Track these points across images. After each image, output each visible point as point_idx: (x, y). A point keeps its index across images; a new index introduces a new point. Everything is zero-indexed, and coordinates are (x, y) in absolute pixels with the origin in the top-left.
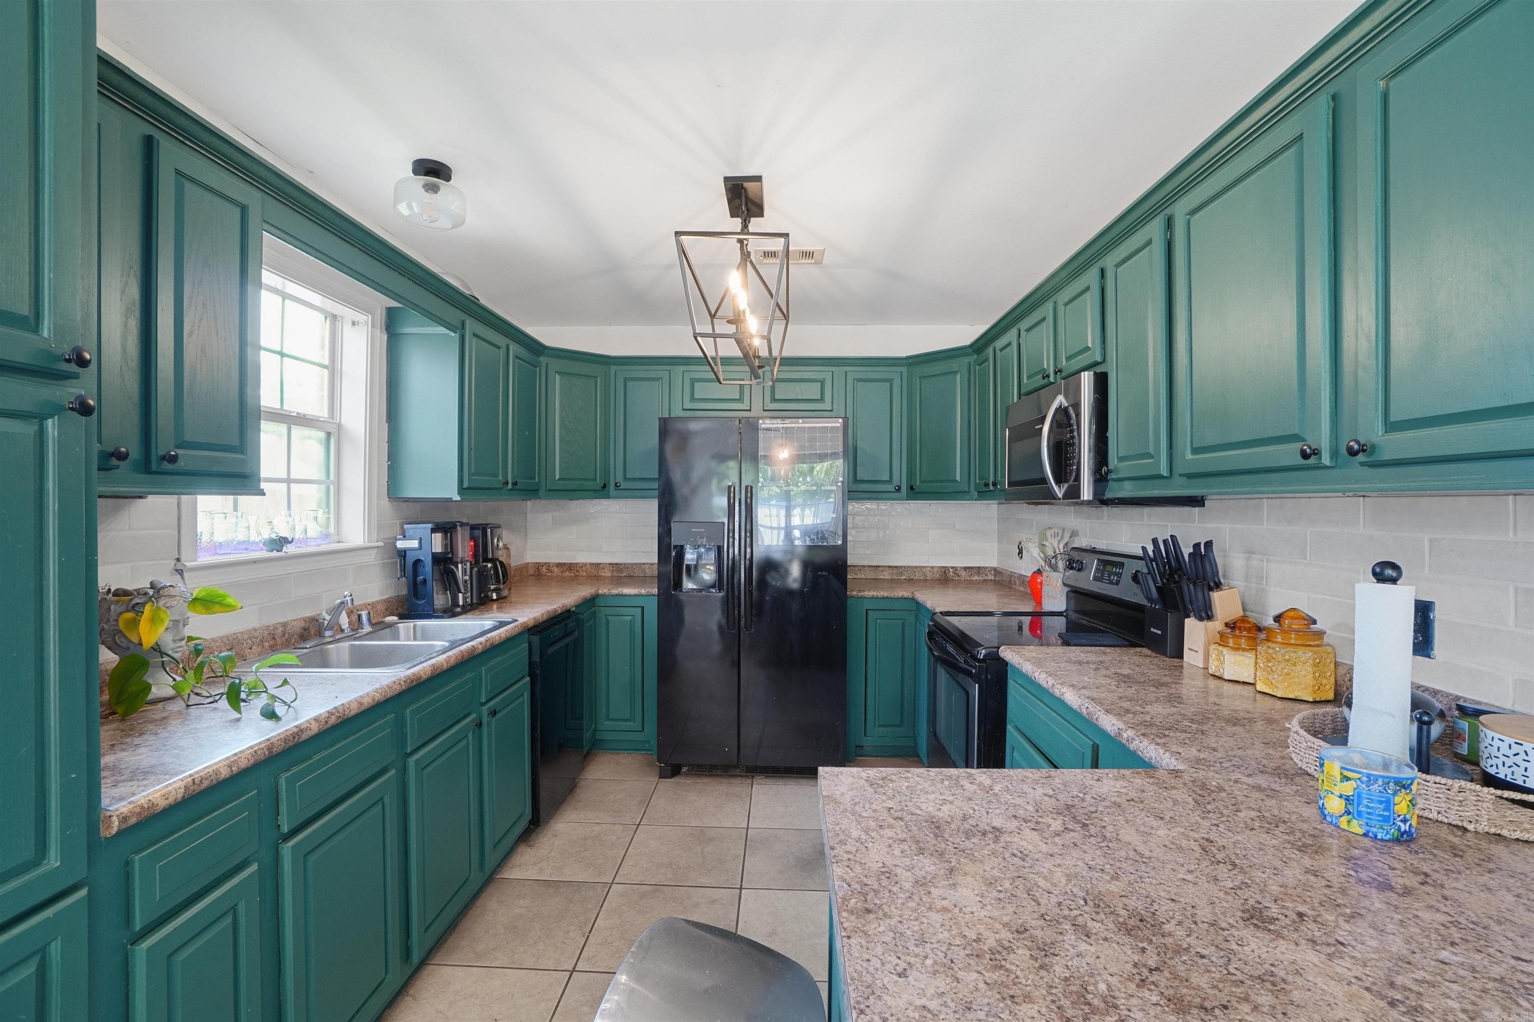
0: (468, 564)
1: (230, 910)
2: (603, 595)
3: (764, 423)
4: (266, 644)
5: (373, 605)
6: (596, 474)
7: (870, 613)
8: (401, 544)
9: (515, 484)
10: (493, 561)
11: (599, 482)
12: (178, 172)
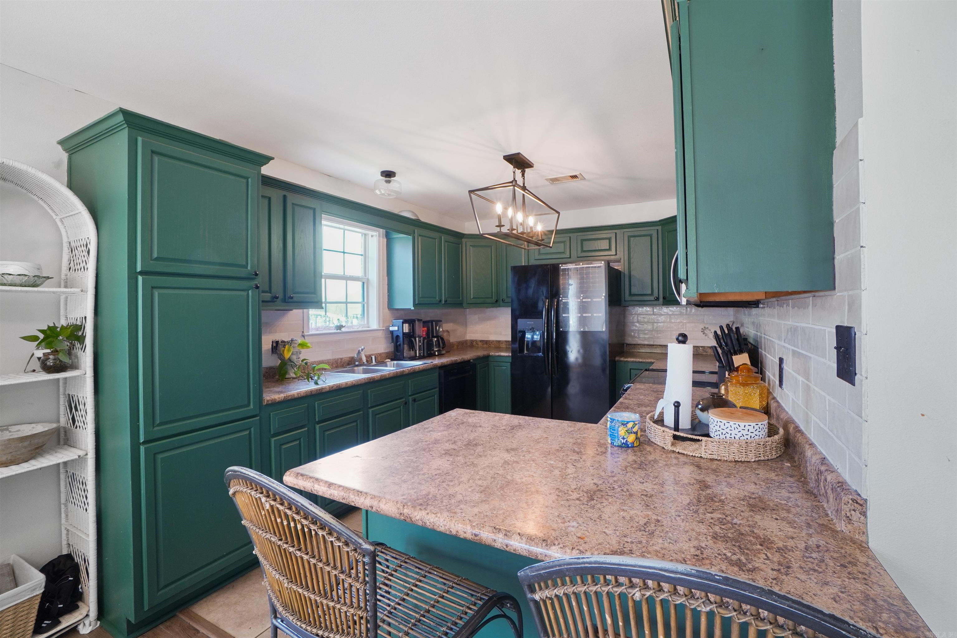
0: (422, 338)
1: (298, 439)
2: (492, 356)
3: (562, 266)
4: (334, 365)
5: (380, 354)
6: (492, 295)
7: (632, 371)
8: (391, 329)
9: (446, 301)
10: (437, 337)
11: (494, 299)
12: (293, 204)
